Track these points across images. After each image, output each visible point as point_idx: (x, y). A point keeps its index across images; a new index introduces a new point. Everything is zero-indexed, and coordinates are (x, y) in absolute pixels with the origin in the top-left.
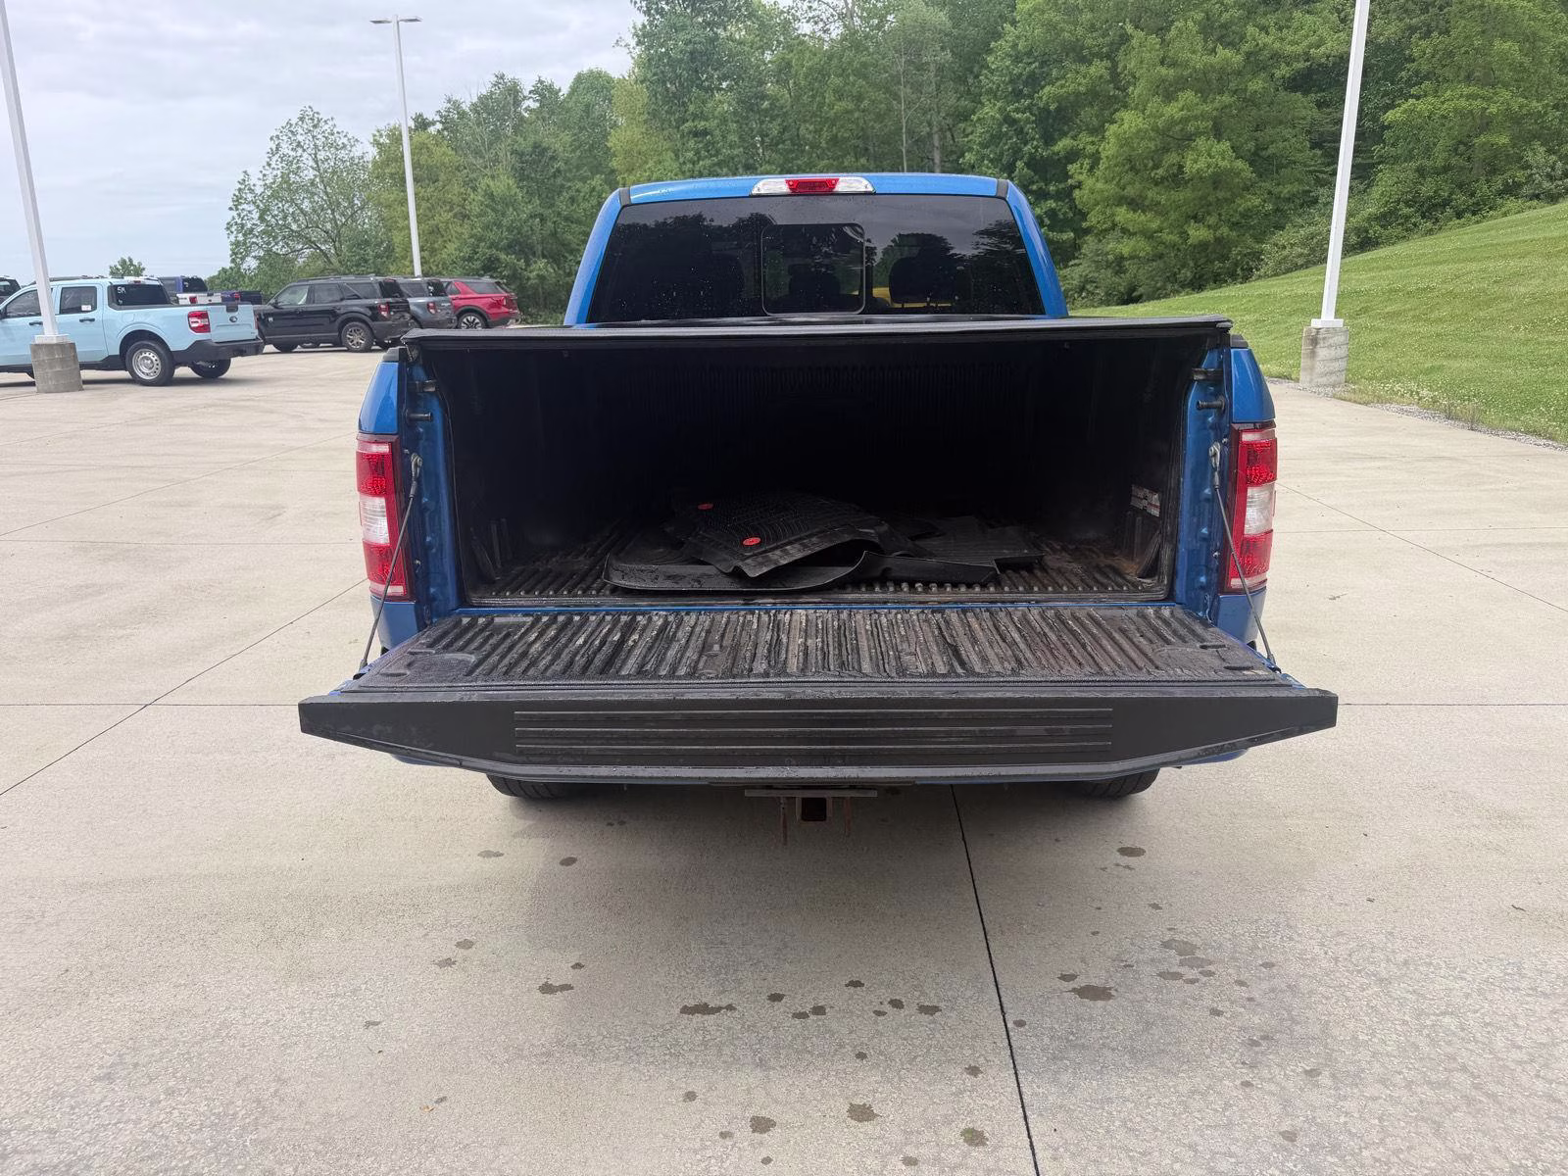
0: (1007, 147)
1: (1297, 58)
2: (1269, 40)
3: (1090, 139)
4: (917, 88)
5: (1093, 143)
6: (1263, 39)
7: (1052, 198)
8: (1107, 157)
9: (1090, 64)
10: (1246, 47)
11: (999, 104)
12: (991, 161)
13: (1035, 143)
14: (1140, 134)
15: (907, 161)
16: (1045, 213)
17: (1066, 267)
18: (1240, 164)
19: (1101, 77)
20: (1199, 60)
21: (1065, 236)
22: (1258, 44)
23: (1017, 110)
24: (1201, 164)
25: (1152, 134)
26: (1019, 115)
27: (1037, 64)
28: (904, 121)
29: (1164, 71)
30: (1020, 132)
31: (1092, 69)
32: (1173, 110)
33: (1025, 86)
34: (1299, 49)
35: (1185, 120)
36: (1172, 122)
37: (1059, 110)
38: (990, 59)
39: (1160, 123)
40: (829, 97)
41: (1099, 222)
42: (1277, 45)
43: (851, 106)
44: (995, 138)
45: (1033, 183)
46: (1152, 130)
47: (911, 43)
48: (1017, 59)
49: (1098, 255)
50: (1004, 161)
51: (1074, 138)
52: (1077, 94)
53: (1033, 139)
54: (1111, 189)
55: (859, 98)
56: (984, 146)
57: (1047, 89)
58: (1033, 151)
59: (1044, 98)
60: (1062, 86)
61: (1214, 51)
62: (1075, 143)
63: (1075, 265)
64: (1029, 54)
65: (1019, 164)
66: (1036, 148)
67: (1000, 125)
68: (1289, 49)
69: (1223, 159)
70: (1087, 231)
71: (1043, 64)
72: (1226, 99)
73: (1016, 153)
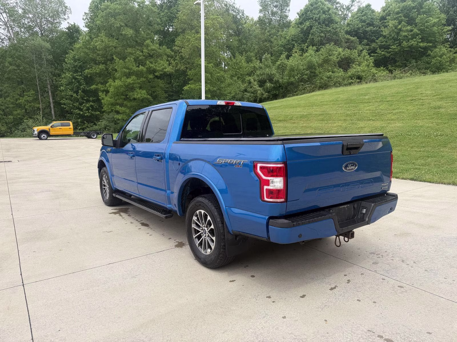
0: (75, 86)
1: (160, 71)
2: (153, 65)
3: (102, 86)
4: (41, 65)
5: (102, 87)
6: (151, 65)
7: (91, 102)
8: (111, 92)
9: (99, 65)
10: (147, 66)
11: (71, 73)
12: (70, 90)
13: (84, 85)
14: (121, 86)
15: (39, 87)
16: (90, 106)
17: (99, 122)
18: (149, 96)
19: (103, 69)
20: (135, 69)
21: (97, 113)
22: (150, 66)
23: (77, 75)
24: (139, 96)
25: (124, 86)
26: (78, 77)
27: (82, 63)
28: (37, 75)
29: (125, 70)
30: (79, 82)
31: (100, 67)
32: (129, 80)
33: (79, 68)
34: (160, 69)
35: (133, 83)
36: (130, 84)
37: (90, 77)
38: (66, 60)
39: (126, 84)
40: (7, 64)
41: (107, 109)
42: (155, 67)
43: (16, 68)
44: (70, 83)
45: (85, 97)
46: (124, 85)
47: (38, 52)
48: (75, 61)
49: (109, 119)
50: (75, 90)
51: (97, 85)
52: (96, 73)
53: (83, 84)
54: (112, 100)
55: (18, 66)
56: (67, 85)
57: (86, 71)
58: (84, 88)
59: (86, 73)
60: (91, 70)
61: (138, 67)
62: (97, 87)
63: (102, 121)
64: (79, 60)
65: (80, 91)
66: (84, 87)
67: (72, 79)
68: (158, 68)
69: (145, 95)
70: (104, 112)
71: (84, 63)
72: (144, 79)
73: (78, 88)
